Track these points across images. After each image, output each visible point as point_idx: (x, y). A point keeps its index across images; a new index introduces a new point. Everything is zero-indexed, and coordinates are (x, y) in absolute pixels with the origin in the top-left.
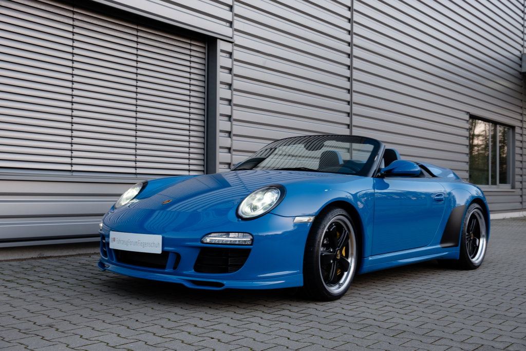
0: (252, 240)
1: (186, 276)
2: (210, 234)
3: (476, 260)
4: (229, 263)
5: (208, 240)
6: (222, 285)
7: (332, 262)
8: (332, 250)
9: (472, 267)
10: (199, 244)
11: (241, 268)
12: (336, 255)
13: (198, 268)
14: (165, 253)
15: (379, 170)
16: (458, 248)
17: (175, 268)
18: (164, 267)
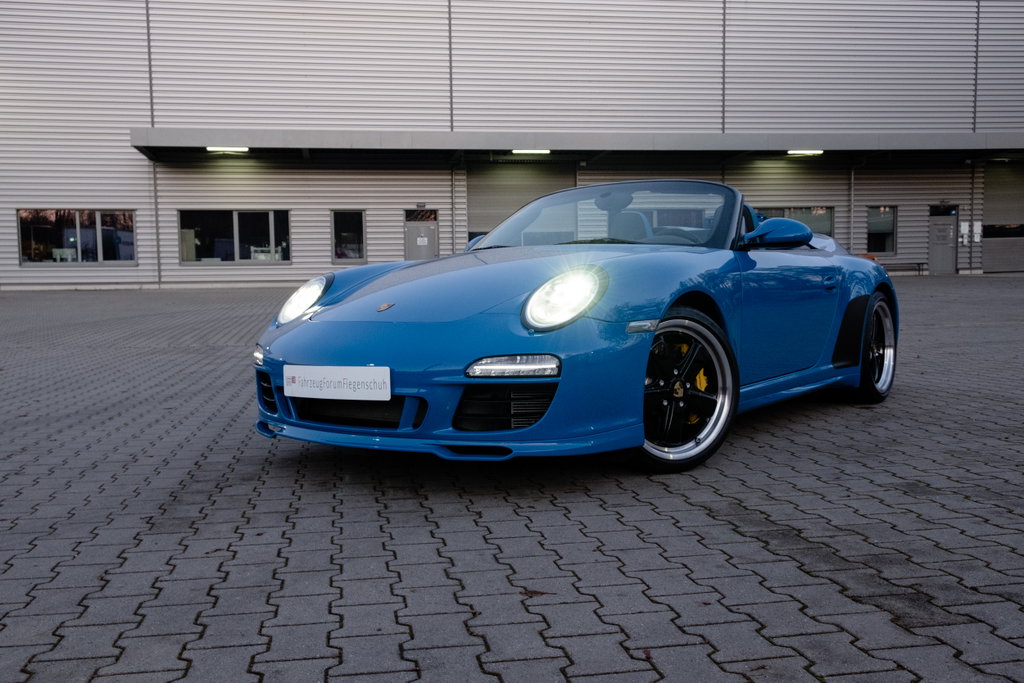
0: (559, 367)
1: (439, 439)
2: (481, 359)
3: (882, 384)
4: (512, 412)
5: (478, 370)
6: (508, 451)
7: (665, 403)
8: (662, 384)
9: (878, 398)
10: (461, 379)
11: (540, 418)
12: (674, 391)
13: (457, 424)
14: (397, 400)
15: (739, 237)
16: (858, 368)
17: (415, 426)
18: (395, 425)
